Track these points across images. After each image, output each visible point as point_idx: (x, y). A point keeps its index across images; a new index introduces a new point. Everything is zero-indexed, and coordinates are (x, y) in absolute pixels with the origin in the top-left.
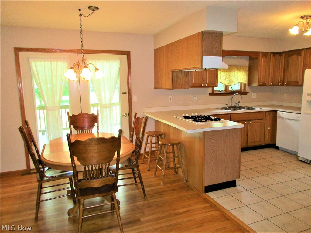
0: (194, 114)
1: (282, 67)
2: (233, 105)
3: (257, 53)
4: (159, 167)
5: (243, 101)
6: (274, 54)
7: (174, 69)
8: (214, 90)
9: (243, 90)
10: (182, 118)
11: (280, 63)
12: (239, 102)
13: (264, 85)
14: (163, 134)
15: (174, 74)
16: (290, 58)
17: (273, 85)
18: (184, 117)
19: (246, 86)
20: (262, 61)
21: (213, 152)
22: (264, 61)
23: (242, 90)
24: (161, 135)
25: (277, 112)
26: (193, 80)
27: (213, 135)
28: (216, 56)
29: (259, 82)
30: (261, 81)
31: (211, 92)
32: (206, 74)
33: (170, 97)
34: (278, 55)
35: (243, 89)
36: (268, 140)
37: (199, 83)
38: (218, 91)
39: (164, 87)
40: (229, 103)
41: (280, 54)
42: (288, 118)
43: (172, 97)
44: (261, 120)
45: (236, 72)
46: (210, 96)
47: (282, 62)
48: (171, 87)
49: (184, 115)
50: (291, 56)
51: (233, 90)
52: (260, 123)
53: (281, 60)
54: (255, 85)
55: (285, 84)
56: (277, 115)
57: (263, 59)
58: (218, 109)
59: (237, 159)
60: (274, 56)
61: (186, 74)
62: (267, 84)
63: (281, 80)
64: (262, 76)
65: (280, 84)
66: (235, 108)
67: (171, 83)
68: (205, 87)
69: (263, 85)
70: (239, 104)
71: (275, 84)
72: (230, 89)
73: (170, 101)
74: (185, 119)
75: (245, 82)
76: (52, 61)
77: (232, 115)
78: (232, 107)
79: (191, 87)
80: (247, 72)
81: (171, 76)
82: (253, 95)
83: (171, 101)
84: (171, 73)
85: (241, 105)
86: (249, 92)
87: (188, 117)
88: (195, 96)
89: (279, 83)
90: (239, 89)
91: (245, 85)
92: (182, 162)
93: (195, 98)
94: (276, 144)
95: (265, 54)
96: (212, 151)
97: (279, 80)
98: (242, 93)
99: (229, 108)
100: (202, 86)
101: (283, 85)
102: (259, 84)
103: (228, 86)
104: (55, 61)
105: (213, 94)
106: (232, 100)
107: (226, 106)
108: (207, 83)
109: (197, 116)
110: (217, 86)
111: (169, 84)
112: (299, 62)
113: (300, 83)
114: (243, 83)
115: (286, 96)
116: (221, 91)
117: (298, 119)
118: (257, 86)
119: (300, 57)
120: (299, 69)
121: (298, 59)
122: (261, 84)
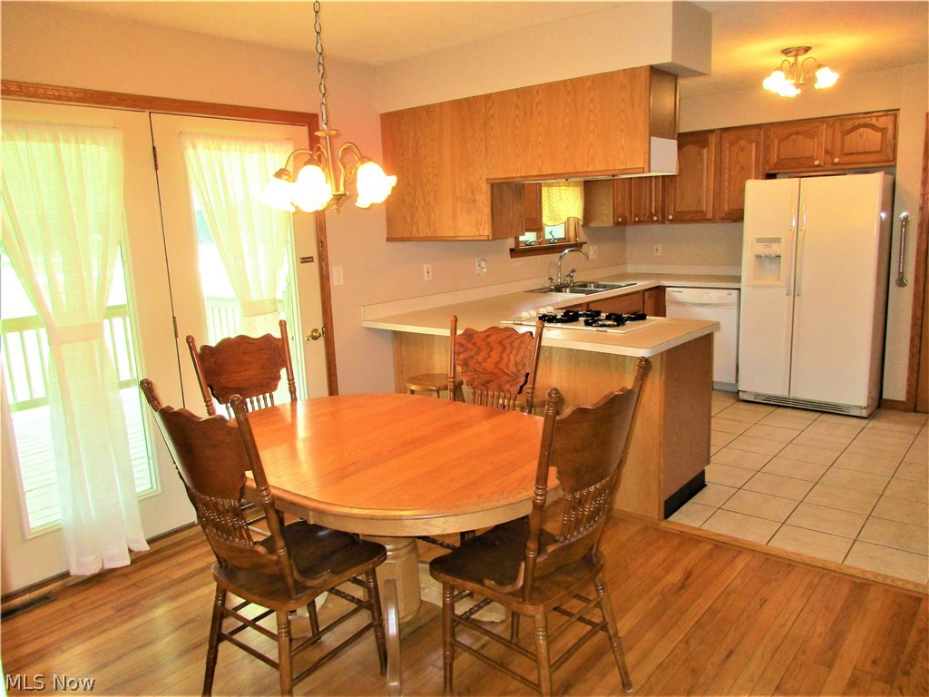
2: (563, 281)
7: (502, 177)
8: (520, 241)
9: (572, 239)
12: (572, 271)
13: (625, 221)
17: (641, 222)
23: (569, 238)
25: (664, 290)
29: (615, 215)
30: (619, 213)
31: (513, 247)
33: (425, 266)
35: (571, 235)
38: (525, 243)
40: (555, 276)
42: (697, 301)
43: (430, 265)
46: (512, 257)
51: (554, 240)
54: (605, 222)
55: (670, 217)
56: (667, 298)
58: (534, 292)
61: (519, 192)
62: (629, 220)
63: (656, 209)
64: (620, 199)
65: (655, 218)
67: (488, 220)
69: (622, 221)
70: (572, 277)
71: (645, 220)
72: (548, 236)
73: (426, 279)
75: (577, 217)
76: (61, 139)
81: (485, 198)
82: (591, 251)
83: (430, 279)
84: (487, 189)
85: (576, 278)
86: (586, 243)
88: (485, 261)
89: (652, 215)
90: (564, 237)
91: (578, 223)
93: (483, 265)
97: (651, 208)
98: (570, 245)
101: (663, 221)
102: (615, 221)
104: (73, 140)
105: (518, 251)
111: (473, 224)
112: (702, 163)
113: (709, 215)
114: (572, 220)
115: (659, 250)
116: (530, 244)
117: (724, 301)
118: (611, 225)
119: (705, 150)
120: (705, 179)
121: (700, 155)
122: (620, 220)
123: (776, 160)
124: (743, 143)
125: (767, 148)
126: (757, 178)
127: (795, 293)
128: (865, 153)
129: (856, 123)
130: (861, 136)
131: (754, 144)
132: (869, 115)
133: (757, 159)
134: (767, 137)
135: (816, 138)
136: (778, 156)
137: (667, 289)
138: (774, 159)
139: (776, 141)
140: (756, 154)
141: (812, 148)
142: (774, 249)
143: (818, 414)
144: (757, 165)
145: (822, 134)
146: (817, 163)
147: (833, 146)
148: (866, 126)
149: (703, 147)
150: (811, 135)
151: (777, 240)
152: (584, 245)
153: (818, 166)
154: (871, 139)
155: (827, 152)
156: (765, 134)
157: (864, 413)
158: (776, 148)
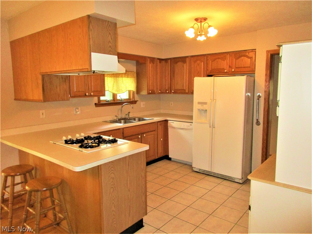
0: (80, 134)
1: (168, 74)
2: (123, 117)
3: (144, 58)
4: (31, 210)
5: (133, 111)
6: (161, 60)
7: (44, 72)
8: (101, 99)
9: (132, 99)
10: (62, 143)
11: (166, 70)
12: (129, 113)
13: (153, 93)
14: (33, 169)
15: (46, 78)
16: (176, 65)
17: (162, 93)
18: (66, 141)
19: (135, 94)
20: (150, 66)
21: (114, 191)
22: (152, 67)
23: (130, 99)
24: (30, 172)
25: (168, 122)
26: (74, 88)
27: (112, 167)
28: (110, 54)
29: (148, 90)
30: (150, 89)
31: (97, 102)
32: (91, 80)
33: (41, 112)
34: (164, 61)
35: (131, 97)
36: (161, 153)
37: (83, 91)
38: (106, 101)
39: (31, 97)
40: (118, 115)
41: (166, 60)
42: (179, 127)
43: (44, 111)
44: (154, 132)
45: (124, 78)
46: (96, 107)
47: (168, 68)
48: (42, 98)
49: (64, 138)
50: (177, 63)
51: (122, 99)
52: (153, 135)
53: (167, 67)
54: (144, 92)
55: (173, 91)
56: (169, 125)
57: (150, 65)
58: (106, 122)
59: (142, 191)
60: (160, 62)
61: (64, 79)
62: (156, 91)
63: (168, 88)
64: (151, 83)
65: (167, 92)
66: (126, 120)
67: (42, 92)
68: (91, 96)
69: (151, 92)
70: (129, 115)
71: (163, 92)
72: (118, 98)
73: (41, 117)
74: (67, 146)
75: (134, 90)
77: (124, 129)
78: (122, 119)
79: (72, 97)
80: (135, 79)
81: (40, 82)
82: (141, 104)
83: (44, 117)
84: (40, 77)
85: (131, 115)
86: (138, 101)
87: (72, 142)
88: (78, 109)
89: (166, 90)
90: (128, 98)
91: (134, 92)
92: (67, 210)
93: (77, 110)
94: (168, 156)
95: (152, 60)
96: (112, 190)
97: (166, 88)
98: (131, 102)
99: (119, 121)
100: (86, 95)
101: (170, 93)
102: (148, 92)
103: (116, 94)
105: (99, 104)
106: (121, 110)
107: (115, 118)
108: (93, 92)
109: (85, 137)
110: (104, 95)
111: (38, 94)
112: (184, 70)
113: (187, 91)
114: (131, 91)
115: (172, 104)
116: (108, 101)
117: (189, 128)
118: (147, 94)
119: (185, 64)
120: (185, 76)
121: (183, 66)
122: (150, 92)
123: (211, 70)
124: (198, 62)
125: (207, 64)
126: (204, 77)
127: (213, 126)
128: (244, 67)
129: (240, 55)
130: (242, 60)
131: (202, 63)
132: (245, 52)
133: (204, 69)
134: (207, 60)
135: (225, 61)
136: (212, 68)
137: (169, 121)
138: (210, 69)
139: (211, 61)
140: (203, 67)
141: (224, 64)
142: (205, 107)
143: (222, 180)
144: (204, 71)
145: (228, 59)
146: (226, 71)
147: (232, 64)
148: (244, 56)
149: (184, 64)
150: (224, 59)
151: (205, 103)
152: (137, 102)
153: (226, 72)
154: (246, 61)
155: (230, 67)
156: (207, 58)
157: (241, 181)
158: (211, 64)
